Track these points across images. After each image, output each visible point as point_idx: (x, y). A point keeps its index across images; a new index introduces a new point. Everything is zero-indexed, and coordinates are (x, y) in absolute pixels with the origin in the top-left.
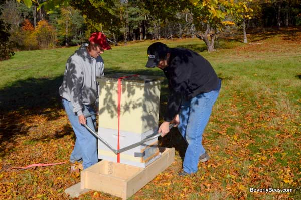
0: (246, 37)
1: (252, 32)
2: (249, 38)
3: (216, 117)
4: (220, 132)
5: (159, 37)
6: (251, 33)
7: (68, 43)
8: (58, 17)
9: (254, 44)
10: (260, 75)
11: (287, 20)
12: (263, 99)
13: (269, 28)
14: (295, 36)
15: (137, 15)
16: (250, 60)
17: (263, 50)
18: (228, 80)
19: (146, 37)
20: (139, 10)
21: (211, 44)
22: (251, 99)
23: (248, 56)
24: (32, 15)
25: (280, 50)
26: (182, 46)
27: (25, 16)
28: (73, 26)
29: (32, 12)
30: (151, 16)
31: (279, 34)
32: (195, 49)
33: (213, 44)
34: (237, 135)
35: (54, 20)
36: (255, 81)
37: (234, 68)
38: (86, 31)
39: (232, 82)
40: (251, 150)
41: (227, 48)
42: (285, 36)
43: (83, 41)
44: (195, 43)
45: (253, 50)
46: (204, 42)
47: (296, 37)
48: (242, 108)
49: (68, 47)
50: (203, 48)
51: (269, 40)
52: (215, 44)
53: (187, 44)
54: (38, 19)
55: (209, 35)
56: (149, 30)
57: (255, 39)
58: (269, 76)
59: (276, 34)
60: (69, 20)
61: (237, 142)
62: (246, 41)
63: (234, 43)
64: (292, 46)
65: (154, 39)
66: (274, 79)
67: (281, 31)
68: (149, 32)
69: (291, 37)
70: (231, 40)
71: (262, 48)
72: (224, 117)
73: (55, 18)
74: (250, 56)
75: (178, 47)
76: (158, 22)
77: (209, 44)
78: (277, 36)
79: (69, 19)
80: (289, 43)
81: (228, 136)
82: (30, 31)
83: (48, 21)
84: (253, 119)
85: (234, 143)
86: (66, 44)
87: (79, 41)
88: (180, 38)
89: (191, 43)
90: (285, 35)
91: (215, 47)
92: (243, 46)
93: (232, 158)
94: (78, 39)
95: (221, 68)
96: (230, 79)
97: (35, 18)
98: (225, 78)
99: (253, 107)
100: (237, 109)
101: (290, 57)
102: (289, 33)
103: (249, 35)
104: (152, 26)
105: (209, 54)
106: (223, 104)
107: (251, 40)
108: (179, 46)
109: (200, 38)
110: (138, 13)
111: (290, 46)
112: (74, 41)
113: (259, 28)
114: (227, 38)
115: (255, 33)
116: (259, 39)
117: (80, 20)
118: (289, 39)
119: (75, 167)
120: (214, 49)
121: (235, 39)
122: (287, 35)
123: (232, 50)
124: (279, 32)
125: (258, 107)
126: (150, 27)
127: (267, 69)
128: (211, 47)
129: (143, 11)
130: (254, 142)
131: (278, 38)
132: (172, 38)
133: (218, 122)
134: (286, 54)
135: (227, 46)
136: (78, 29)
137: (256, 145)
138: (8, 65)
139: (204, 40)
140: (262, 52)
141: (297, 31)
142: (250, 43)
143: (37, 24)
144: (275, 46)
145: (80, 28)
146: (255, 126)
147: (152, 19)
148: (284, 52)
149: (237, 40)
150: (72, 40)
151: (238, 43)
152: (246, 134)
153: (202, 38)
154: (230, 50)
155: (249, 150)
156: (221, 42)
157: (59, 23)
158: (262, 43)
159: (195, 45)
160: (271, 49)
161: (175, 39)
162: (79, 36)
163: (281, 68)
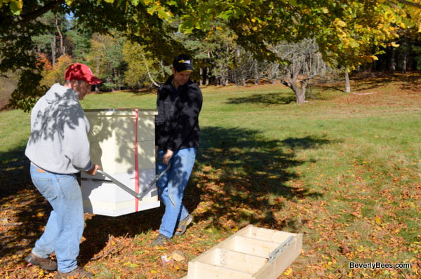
0: (349, 85)
1: (357, 78)
2: (353, 86)
3: (340, 192)
4: (354, 213)
5: (227, 81)
6: (355, 79)
7: (98, 87)
8: (87, 52)
9: (360, 94)
10: (382, 136)
11: (405, 62)
12: (399, 169)
13: (380, 73)
14: (417, 84)
15: (197, 52)
16: (358, 115)
17: (375, 103)
18: (339, 143)
19: (207, 82)
20: (200, 45)
21: (301, 93)
22: (380, 169)
23: (354, 111)
24: (50, 49)
25: (398, 103)
26: (259, 95)
27: (39, 50)
28: (107, 64)
29: (50, 44)
30: (216, 53)
31: (395, 80)
32: (278, 100)
33: (304, 93)
34: (380, 218)
35: (81, 55)
36: (378, 145)
37: (341, 127)
38: (126, 73)
39: (345, 146)
40: (405, 239)
41: (322, 99)
42: (403, 85)
43: (120, 86)
44: (277, 92)
45: (360, 103)
46: (291, 91)
47: (418, 86)
48: (371, 181)
49: (100, 93)
50: (289, 98)
51: (380, 89)
52: (306, 94)
53: (267, 92)
54: (58, 55)
55: (298, 81)
56: (213, 72)
57: (361, 87)
58: (395, 138)
59: (389, 81)
60: (101, 57)
61: (381, 226)
62: (348, 89)
63: (331, 93)
64: (413, 98)
65: (219, 84)
66: (404, 143)
67: (396, 76)
68: (213, 74)
69: (412, 86)
70: (327, 88)
71: (372, 100)
72: (350, 193)
73: (81, 53)
74: (357, 110)
75: (253, 96)
76: (226, 61)
77: (298, 93)
78: (391, 84)
79: (102, 54)
80: (409, 93)
81: (365, 218)
82: (47, 70)
83: (72, 57)
84: (394, 196)
85: (379, 228)
86: (96, 89)
87: (115, 85)
88: (256, 84)
89: (271, 92)
90: (402, 83)
91: (308, 97)
92: (345, 97)
93: (381, 248)
94: (114, 82)
95: (322, 126)
96: (342, 141)
97: (54, 53)
98: (334, 141)
99: (387, 181)
100: (364, 182)
101: (415, 114)
102: (408, 81)
103: (353, 81)
104: (218, 68)
105: (298, 107)
106: (343, 176)
107: (356, 88)
108: (256, 95)
109: (286, 84)
110: (198, 49)
111: (412, 98)
112: (108, 85)
113: (366, 72)
114: (322, 85)
115: (361, 79)
116: (367, 87)
117: (118, 56)
118: (408, 88)
119: (168, 257)
120: (306, 100)
121: (332, 87)
122: (405, 83)
123: (330, 101)
124: (393, 78)
125: (394, 181)
126: (215, 68)
127: (388, 128)
128: (301, 98)
129: (205, 46)
130: (406, 227)
131: (393, 86)
132: (245, 84)
133: (344, 200)
134: (407, 109)
135: (322, 97)
136: (113, 69)
137: (410, 232)
138: (19, 117)
139: (292, 87)
140: (373, 106)
141: (418, 77)
142: (354, 93)
143: (57, 61)
144: (391, 97)
145: (117, 68)
146: (400, 206)
147: (217, 58)
148: (404, 106)
149: (335, 88)
150: (105, 84)
151: (338, 92)
152: (391, 217)
153: (289, 85)
154: (327, 102)
155: (402, 238)
156: (314, 91)
157: (88, 60)
158: (371, 93)
159: (278, 94)
160: (385, 101)
161: (249, 85)
162: (115, 79)
163: (409, 128)
